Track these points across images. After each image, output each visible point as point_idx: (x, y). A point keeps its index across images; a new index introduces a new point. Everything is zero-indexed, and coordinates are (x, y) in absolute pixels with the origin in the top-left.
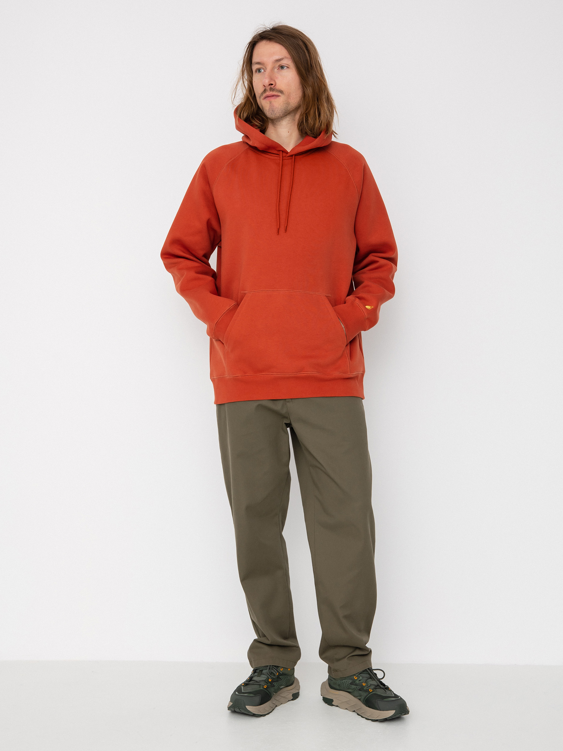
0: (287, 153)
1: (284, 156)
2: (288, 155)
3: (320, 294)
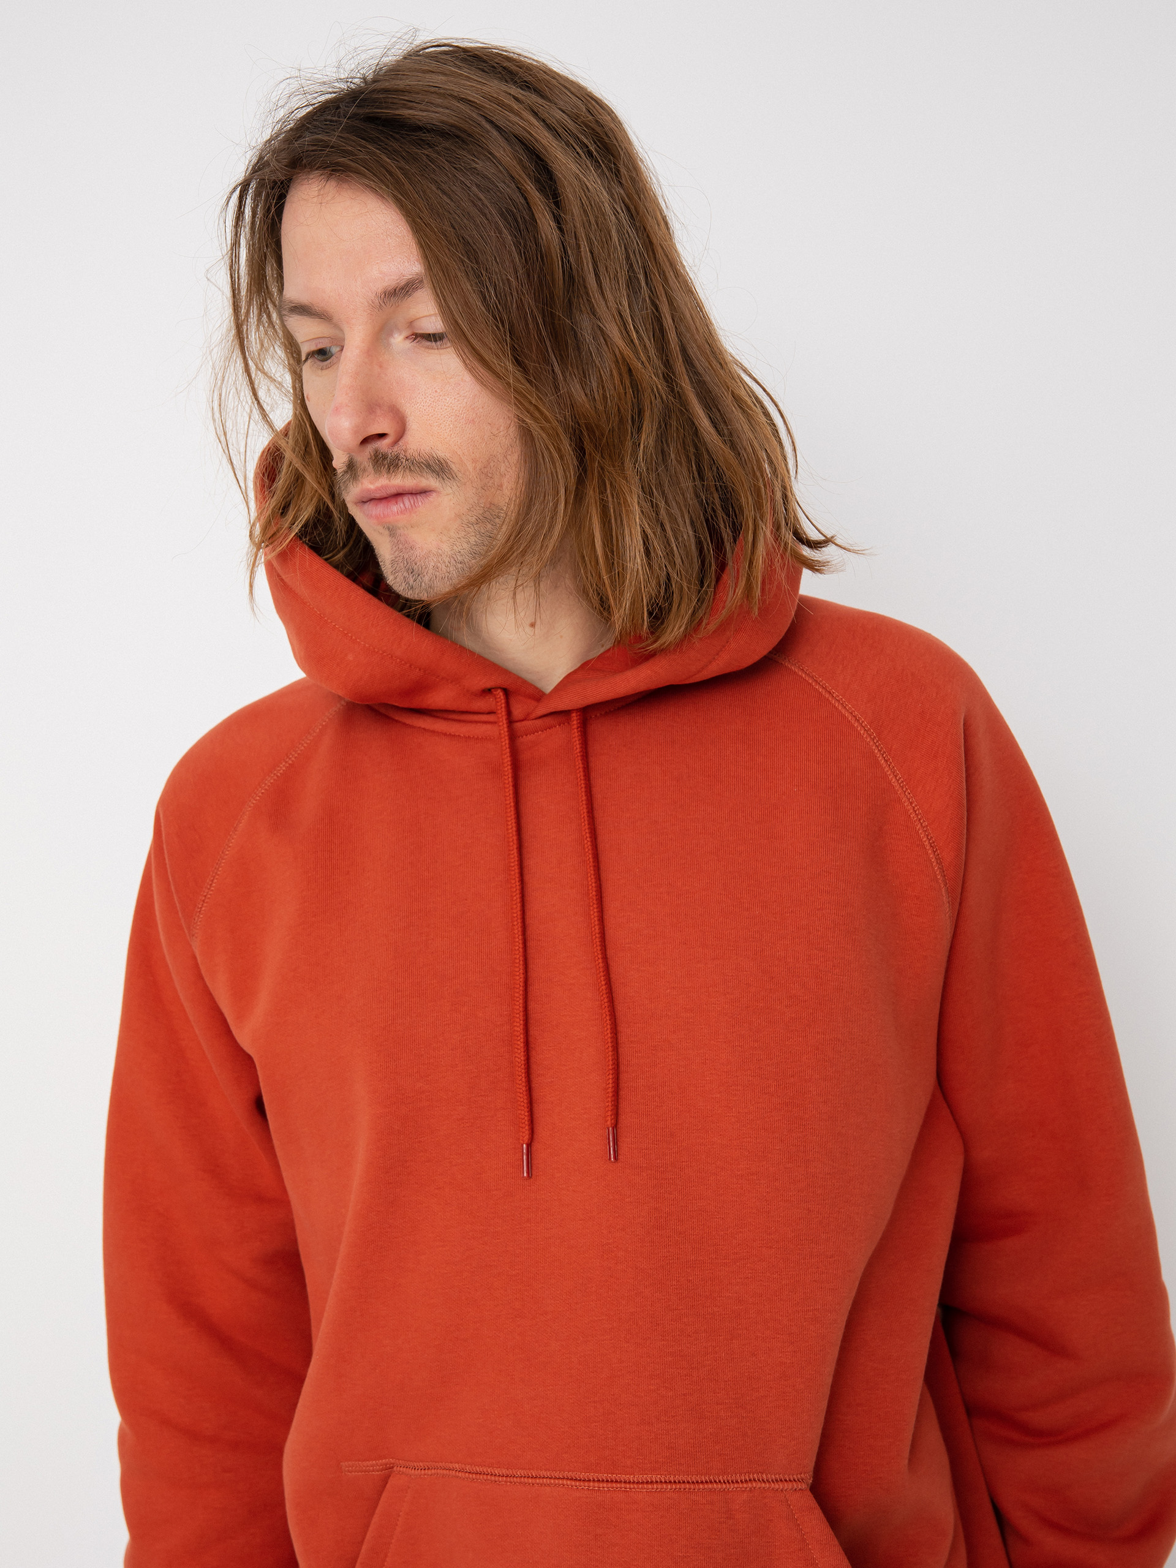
3: (777, 1481)
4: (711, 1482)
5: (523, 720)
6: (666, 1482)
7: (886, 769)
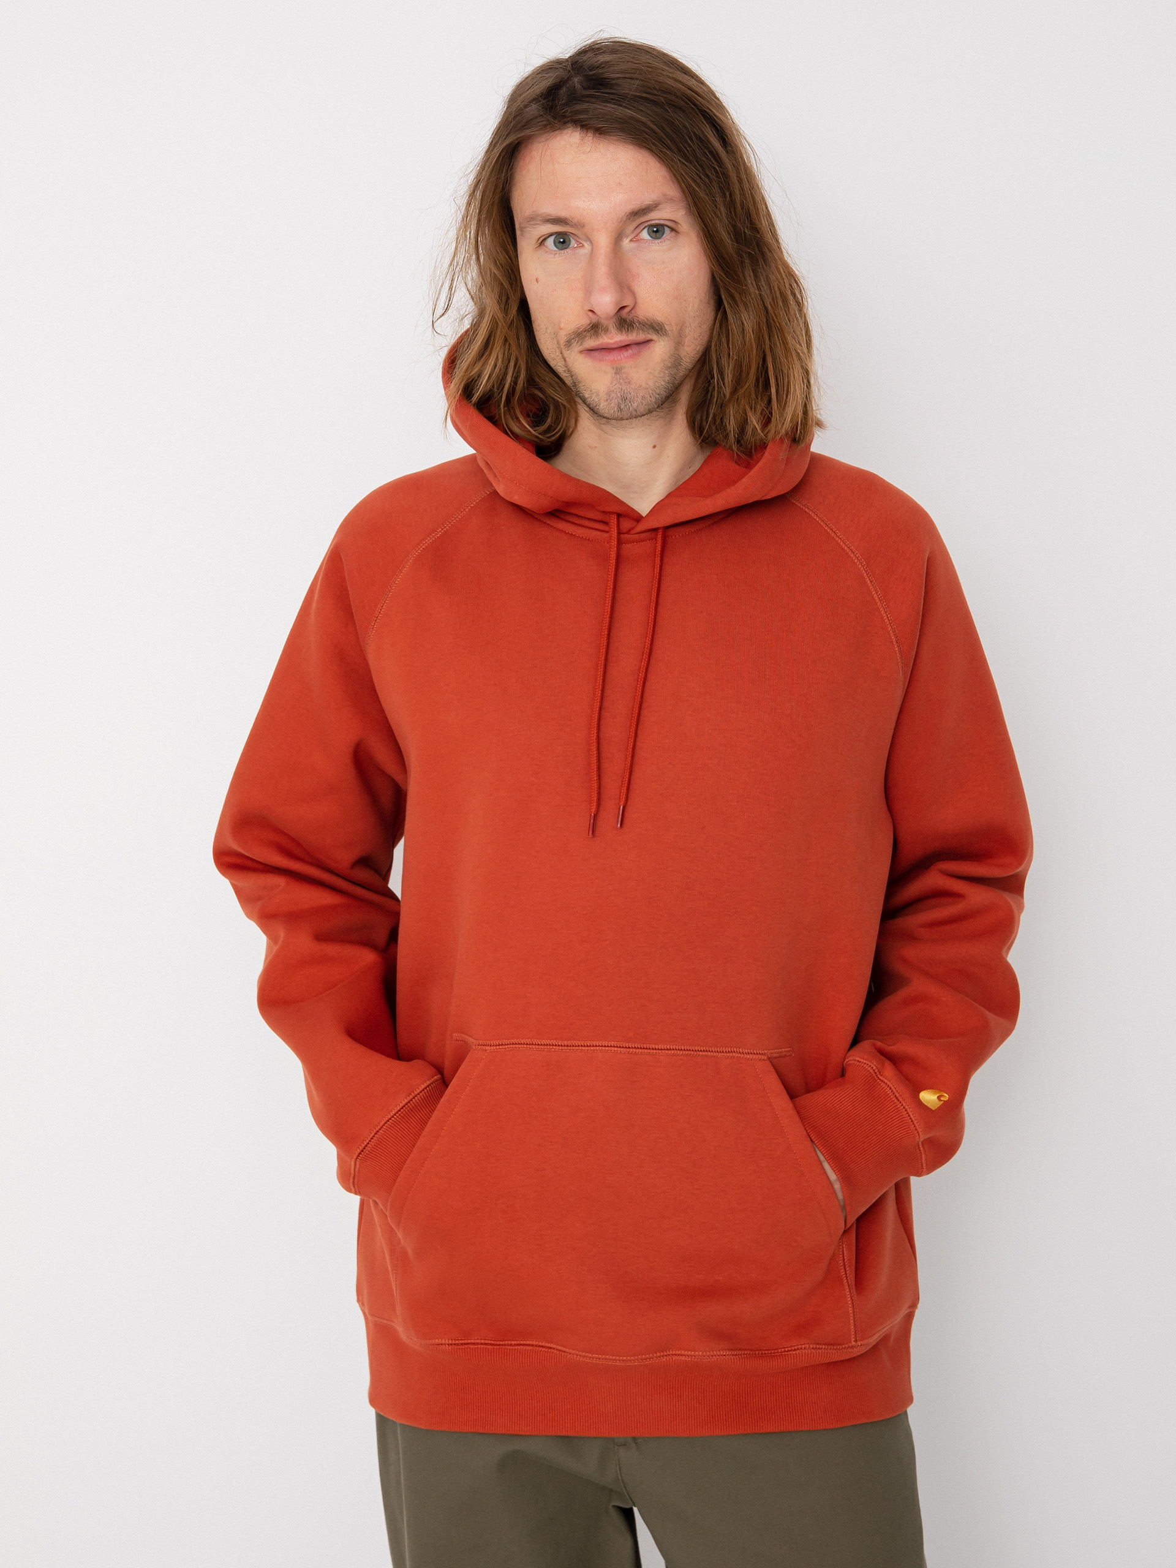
0: (638, 518)
1: (625, 530)
2: (641, 527)
3: (748, 1053)
4: (707, 1051)
5: (625, 534)
6: (679, 1049)
7: (871, 587)
